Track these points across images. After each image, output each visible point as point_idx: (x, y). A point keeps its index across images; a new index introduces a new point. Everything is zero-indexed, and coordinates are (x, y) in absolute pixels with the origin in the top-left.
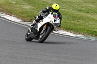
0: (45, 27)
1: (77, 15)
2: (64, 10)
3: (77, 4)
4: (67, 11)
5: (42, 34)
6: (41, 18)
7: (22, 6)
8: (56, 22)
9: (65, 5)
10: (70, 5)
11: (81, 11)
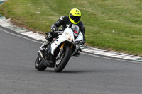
0: (62, 48)
1: (131, 27)
2: (111, 21)
3: (130, 12)
4: (117, 23)
5: (58, 59)
6: (55, 36)
7: (50, 17)
8: (77, 40)
9: (112, 14)
10: (120, 14)
11: (136, 22)
